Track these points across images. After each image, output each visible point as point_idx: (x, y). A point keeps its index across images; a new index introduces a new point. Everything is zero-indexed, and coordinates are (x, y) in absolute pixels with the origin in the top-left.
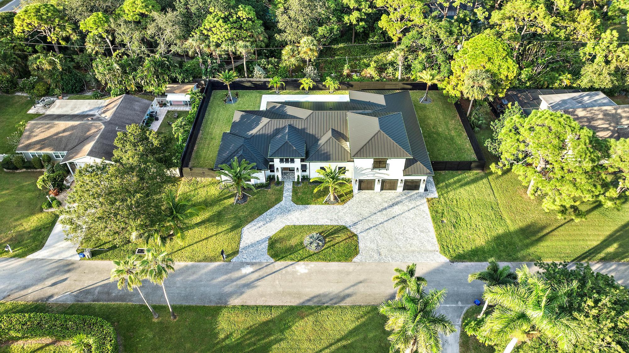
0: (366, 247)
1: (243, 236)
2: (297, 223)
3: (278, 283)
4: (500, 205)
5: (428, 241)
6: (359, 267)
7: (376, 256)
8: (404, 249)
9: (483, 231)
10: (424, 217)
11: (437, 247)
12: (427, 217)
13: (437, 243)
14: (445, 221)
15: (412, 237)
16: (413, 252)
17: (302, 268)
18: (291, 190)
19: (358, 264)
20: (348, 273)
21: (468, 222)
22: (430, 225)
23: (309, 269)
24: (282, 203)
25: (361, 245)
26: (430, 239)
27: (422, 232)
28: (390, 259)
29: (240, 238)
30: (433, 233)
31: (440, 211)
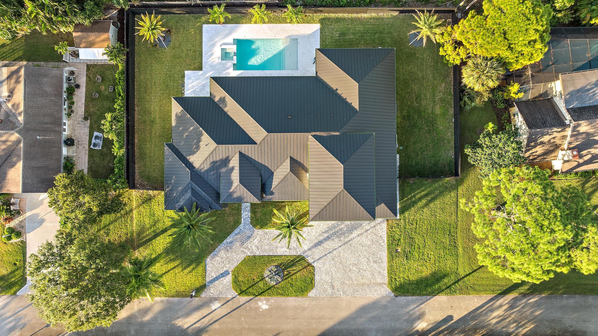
0: (321, 279)
1: (208, 268)
2: (258, 253)
3: (243, 319)
4: (459, 227)
5: (379, 272)
6: (314, 303)
7: (330, 291)
8: (355, 282)
9: (432, 261)
10: (380, 244)
11: (386, 280)
12: (383, 244)
13: (386, 275)
14: (399, 250)
15: (365, 268)
16: (363, 285)
17: (263, 304)
18: (249, 208)
19: (313, 299)
20: (304, 309)
21: (421, 251)
22: (384, 255)
23: (269, 305)
24: (241, 226)
25: (317, 278)
26: (381, 270)
27: (375, 262)
28: (342, 292)
29: (205, 270)
30: (385, 264)
31: (397, 237)
